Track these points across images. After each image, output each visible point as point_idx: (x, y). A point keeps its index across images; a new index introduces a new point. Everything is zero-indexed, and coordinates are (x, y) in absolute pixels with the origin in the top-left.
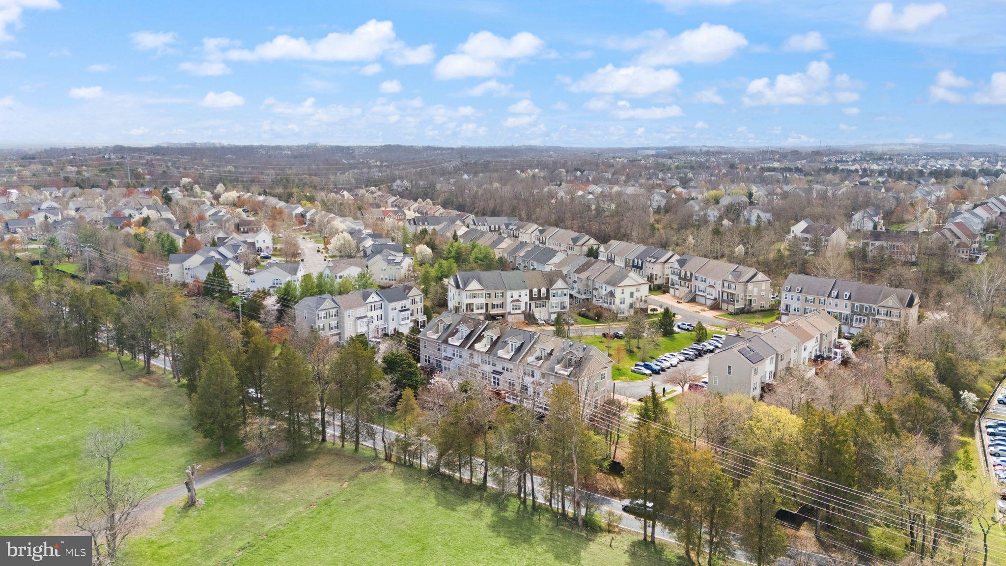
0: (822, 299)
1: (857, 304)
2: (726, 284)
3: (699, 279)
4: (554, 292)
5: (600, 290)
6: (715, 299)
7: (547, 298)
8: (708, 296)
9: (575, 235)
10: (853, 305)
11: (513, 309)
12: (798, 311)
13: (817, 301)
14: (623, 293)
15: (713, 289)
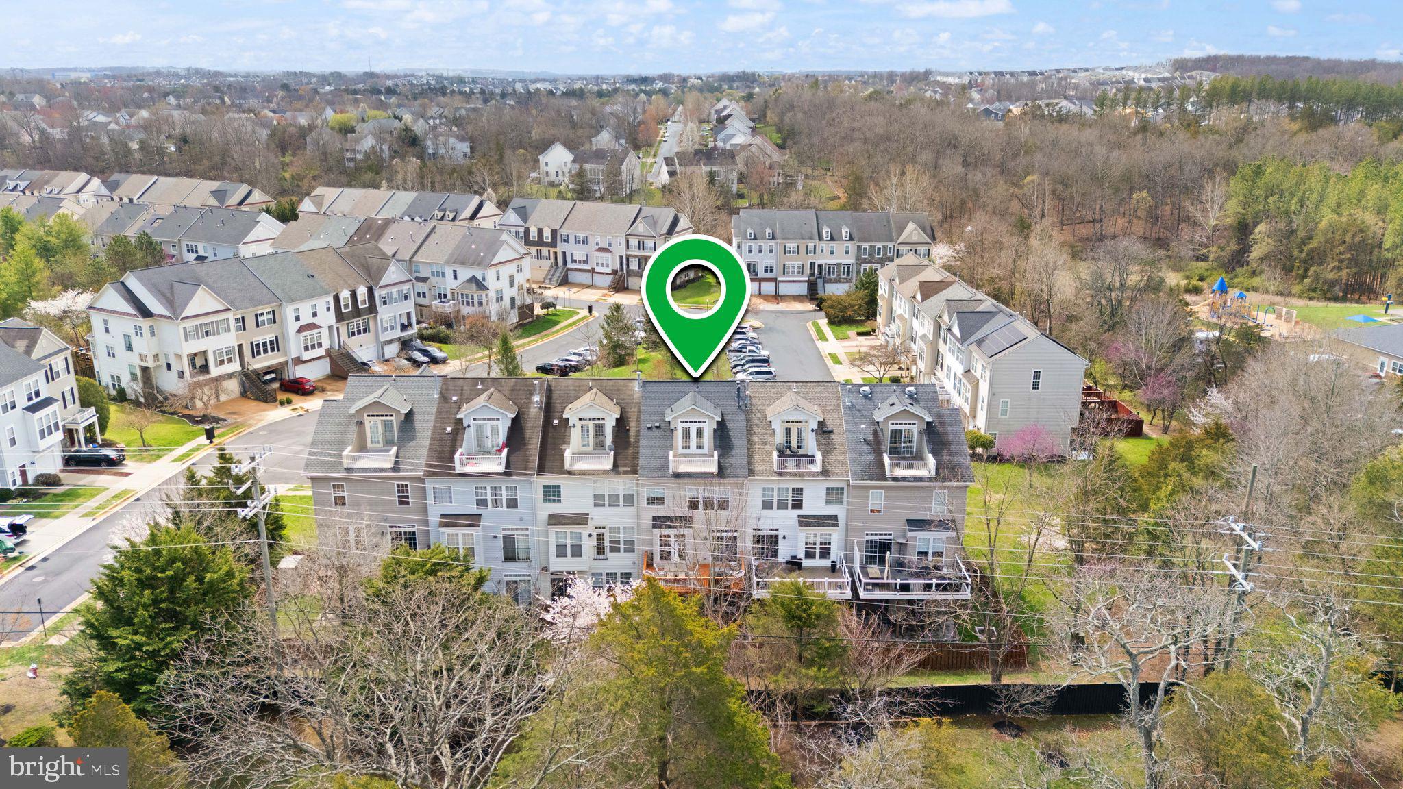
0: (812, 244)
1: (865, 245)
2: (634, 242)
3: (572, 239)
4: (384, 292)
5: (434, 280)
6: (614, 272)
7: (372, 309)
8: (597, 269)
9: (215, 185)
10: (859, 247)
11: (306, 348)
12: (772, 271)
13: (803, 250)
14: (498, 278)
15: (608, 255)
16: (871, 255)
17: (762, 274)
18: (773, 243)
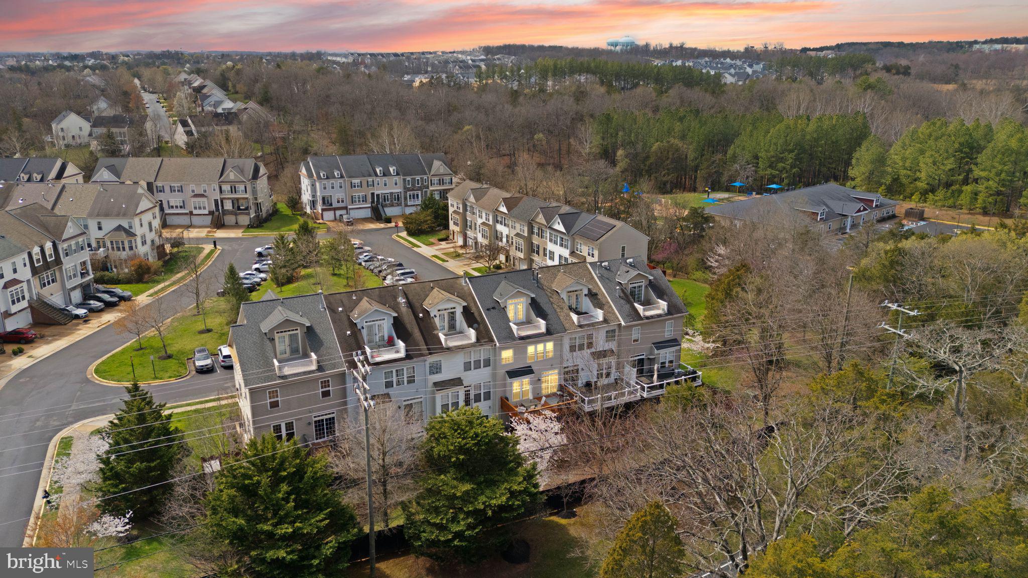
0: (370, 179)
1: (409, 178)
2: (226, 187)
3: (167, 189)
4: (65, 246)
6: (211, 213)
7: (58, 261)
8: (195, 212)
10: (404, 180)
11: (13, 302)
12: (343, 201)
13: (364, 184)
14: (141, 225)
15: (205, 199)
16: (413, 185)
17: (335, 205)
18: (341, 181)
